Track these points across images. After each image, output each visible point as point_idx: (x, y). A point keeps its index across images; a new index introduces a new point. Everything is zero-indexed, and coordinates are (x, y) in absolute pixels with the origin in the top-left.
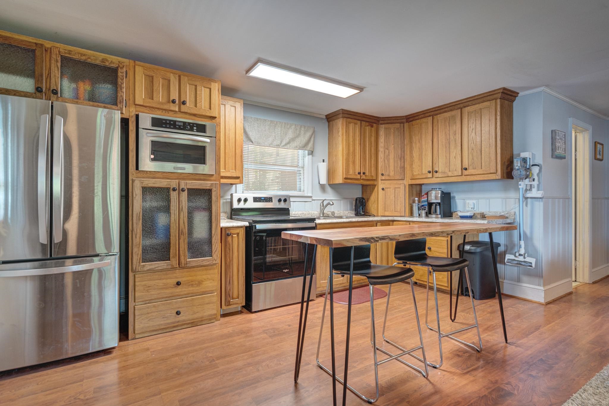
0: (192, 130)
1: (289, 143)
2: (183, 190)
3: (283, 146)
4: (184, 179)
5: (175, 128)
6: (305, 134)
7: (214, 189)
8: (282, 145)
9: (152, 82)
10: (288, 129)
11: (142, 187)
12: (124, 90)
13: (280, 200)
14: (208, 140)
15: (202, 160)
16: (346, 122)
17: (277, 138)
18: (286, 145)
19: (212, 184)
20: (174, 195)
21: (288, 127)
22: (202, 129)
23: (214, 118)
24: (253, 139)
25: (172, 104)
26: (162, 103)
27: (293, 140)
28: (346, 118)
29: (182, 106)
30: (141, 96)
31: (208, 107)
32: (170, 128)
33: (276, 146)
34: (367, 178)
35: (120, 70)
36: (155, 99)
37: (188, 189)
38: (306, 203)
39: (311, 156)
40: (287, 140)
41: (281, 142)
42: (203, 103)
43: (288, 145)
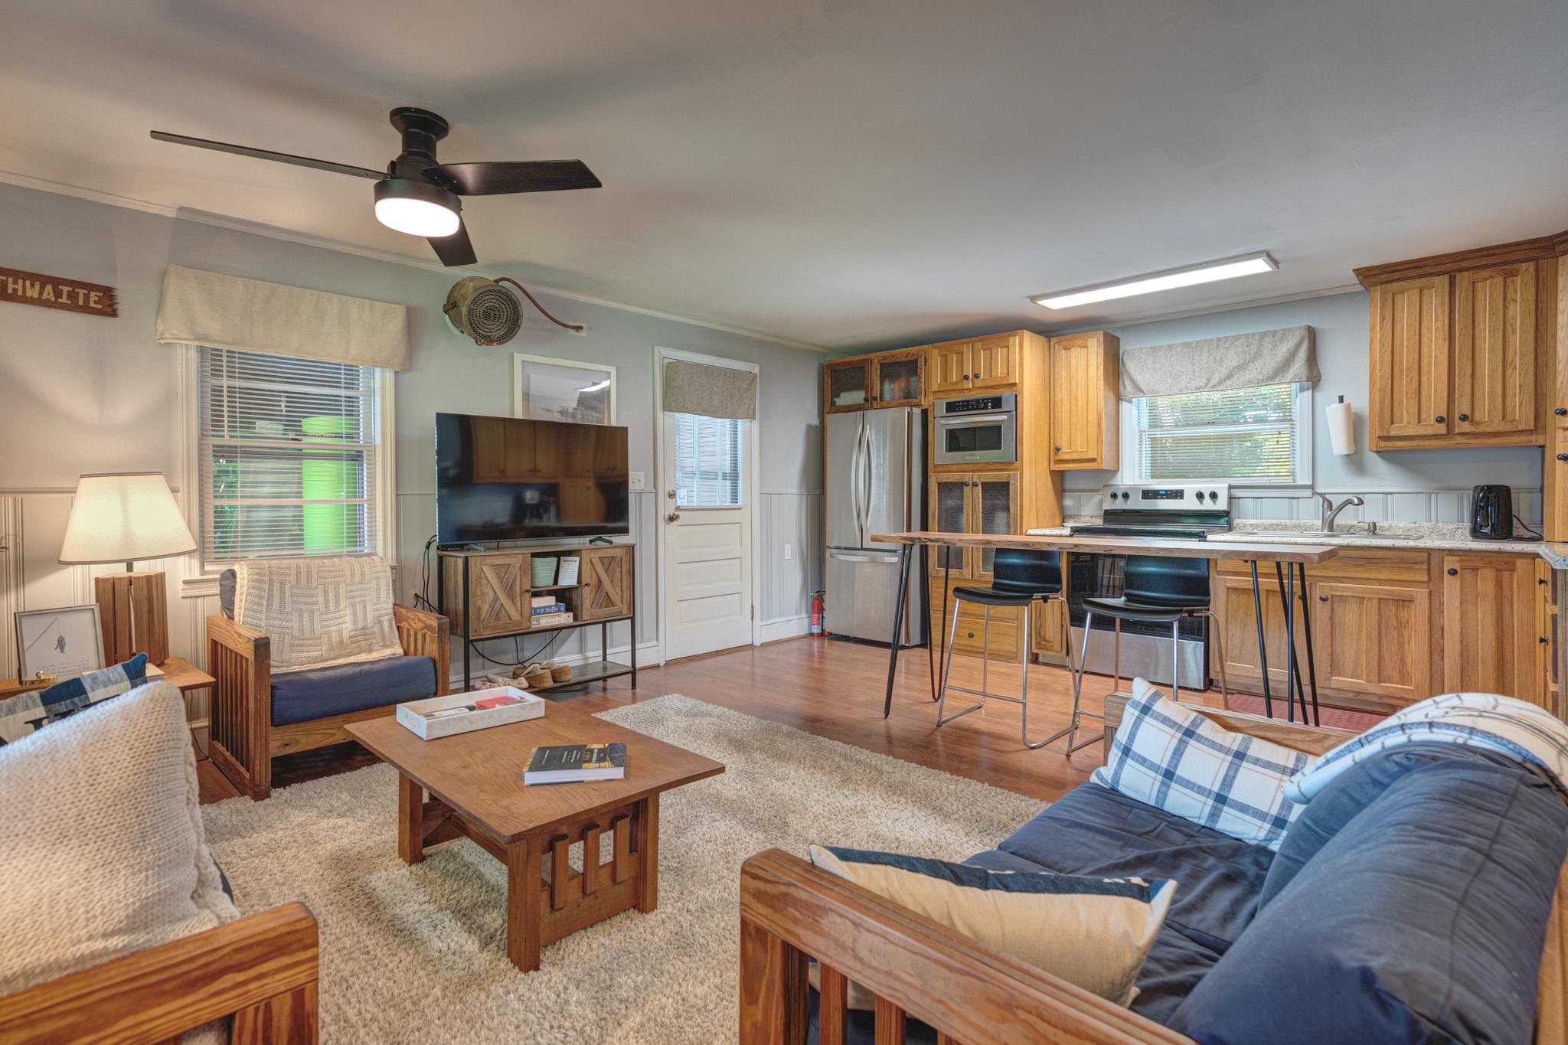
0: (986, 407)
1: (1230, 376)
2: (975, 485)
3: (1214, 387)
4: (978, 471)
5: (969, 410)
6: (1275, 347)
7: (1012, 482)
8: (1210, 385)
9: (946, 361)
10: (1228, 349)
11: (939, 483)
12: (923, 380)
13: (1200, 496)
14: (1005, 417)
15: (997, 445)
16: (1383, 294)
17: (1198, 374)
18: (1220, 382)
19: (1009, 476)
20: (967, 490)
21: (1227, 345)
22: (997, 402)
23: (1014, 385)
24: (1143, 387)
25: (965, 381)
26: (956, 383)
27: (1241, 368)
28: (1382, 283)
29: (976, 380)
30: (936, 381)
31: (1005, 371)
32: (963, 410)
33: (1196, 389)
34: (1481, 429)
35: (919, 360)
36: (949, 381)
37: (983, 484)
38: (1295, 501)
39: (1310, 392)
40: (1225, 372)
41: (1209, 380)
42: (1000, 370)
43: (1228, 383)
